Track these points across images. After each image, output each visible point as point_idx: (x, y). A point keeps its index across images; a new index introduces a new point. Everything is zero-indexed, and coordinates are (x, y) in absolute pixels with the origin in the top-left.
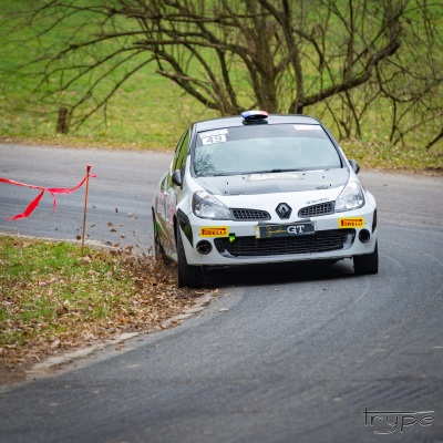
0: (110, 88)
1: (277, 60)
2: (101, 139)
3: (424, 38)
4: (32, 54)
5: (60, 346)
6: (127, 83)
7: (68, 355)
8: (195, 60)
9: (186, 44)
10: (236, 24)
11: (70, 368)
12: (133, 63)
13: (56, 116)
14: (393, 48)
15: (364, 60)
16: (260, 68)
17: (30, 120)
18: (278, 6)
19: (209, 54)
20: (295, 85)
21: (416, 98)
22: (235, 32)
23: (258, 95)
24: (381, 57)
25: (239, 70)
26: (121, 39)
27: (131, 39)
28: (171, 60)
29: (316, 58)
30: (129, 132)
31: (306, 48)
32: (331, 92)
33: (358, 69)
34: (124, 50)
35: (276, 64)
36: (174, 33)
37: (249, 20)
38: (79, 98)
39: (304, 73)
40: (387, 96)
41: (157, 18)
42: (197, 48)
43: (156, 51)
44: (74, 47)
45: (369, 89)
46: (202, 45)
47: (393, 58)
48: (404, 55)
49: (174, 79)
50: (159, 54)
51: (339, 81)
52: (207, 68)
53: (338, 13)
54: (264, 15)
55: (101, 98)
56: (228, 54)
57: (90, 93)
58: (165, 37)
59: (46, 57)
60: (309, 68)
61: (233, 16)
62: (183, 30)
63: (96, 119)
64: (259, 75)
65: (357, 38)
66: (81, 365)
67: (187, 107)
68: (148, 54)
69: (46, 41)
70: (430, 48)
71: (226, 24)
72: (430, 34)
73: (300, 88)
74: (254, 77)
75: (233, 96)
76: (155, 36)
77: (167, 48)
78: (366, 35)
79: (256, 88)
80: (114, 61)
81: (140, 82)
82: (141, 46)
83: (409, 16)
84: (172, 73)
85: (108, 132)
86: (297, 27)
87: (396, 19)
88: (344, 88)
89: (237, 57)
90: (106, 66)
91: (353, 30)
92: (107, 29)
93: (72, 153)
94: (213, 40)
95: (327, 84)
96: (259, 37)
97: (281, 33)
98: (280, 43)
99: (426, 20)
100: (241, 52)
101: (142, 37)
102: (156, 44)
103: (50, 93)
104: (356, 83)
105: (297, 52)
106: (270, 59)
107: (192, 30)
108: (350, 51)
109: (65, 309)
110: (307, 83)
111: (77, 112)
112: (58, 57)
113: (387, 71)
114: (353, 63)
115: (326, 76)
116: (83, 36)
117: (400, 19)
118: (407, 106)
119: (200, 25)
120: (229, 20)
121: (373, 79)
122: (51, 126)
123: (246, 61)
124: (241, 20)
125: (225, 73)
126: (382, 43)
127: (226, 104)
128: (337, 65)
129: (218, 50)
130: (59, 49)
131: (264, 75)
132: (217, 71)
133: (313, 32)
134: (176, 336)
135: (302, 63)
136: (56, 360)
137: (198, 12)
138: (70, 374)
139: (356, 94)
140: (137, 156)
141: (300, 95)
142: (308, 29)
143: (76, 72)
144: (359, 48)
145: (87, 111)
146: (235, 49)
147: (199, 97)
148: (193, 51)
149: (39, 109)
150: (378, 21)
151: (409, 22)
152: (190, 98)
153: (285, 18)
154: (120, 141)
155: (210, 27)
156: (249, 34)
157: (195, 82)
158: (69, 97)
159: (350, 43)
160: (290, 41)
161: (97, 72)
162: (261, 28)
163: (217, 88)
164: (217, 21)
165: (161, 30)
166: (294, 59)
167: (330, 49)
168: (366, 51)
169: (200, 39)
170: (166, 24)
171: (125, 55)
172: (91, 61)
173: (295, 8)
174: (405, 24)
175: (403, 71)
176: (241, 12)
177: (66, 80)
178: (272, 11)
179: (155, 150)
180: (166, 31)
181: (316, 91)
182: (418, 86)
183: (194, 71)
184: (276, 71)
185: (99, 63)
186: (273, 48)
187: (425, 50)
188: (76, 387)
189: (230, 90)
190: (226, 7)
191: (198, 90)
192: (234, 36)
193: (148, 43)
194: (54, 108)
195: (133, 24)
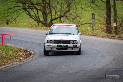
0: (17, 16)
1: (48, 12)
2: (15, 26)
3: (75, 9)
4: (2, 10)
5: (4, 64)
6: (20, 15)
7: (5, 66)
8: (32, 11)
9: (31, 9)
10: (40, 5)
11: (6, 68)
12: (21, 12)
13: (6, 21)
14: (69, 10)
15: (64, 12)
16: (44, 13)
17: (2, 22)
18: (48, 2)
19: (35, 11)
20: (51, 17)
21: (73, 20)
22: (40, 6)
23: (44, 18)
24: (67, 12)
25: (40, 14)
26: (19, 7)
27: (21, 7)
28: (28, 11)
29: (55, 12)
30: (20, 24)
31: (53, 10)
32: (57, 18)
33: (62, 14)
34: (19, 9)
35: (47, 13)
36: (29, 6)
37: (42, 5)
38: (11, 18)
39: (52, 15)
40: (68, 19)
41: (25, 4)
42: (33, 9)
43: (25, 10)
44: (10, 9)
45: (65, 18)
46: (34, 9)
47: (69, 12)
48: (71, 12)
49: (28, 15)
50: (26, 10)
51: (59, 16)
52: (35, 13)
53: (59, 4)
54: (45, 4)
55: (15, 18)
56: (38, 11)
57: (13, 17)
58: (27, 7)
59: (5, 10)
60: (53, 14)
61: (40, 4)
62: (30, 6)
63: (14, 22)
64: (44, 15)
65: (62, 8)
66: (8, 68)
67: (31, 20)
68: (24, 10)
69: (5, 7)
70: (76, 10)
71: (38, 5)
72: (76, 8)
73: (52, 17)
74: (43, 15)
75: (39, 18)
76: (25, 7)
77: (27, 9)
78: (64, 8)
79: (43, 17)
80: (17, 11)
81: (22, 15)
82: (22, 9)
83: (72, 4)
84: (28, 14)
85: (16, 24)
86: (51, 6)
87: (70, 5)
88: (60, 17)
89: (40, 11)
90: (16, 12)
91: (62, 7)
92: (16, 5)
93: (9, 28)
94: (36, 8)
95: (57, 17)
96: (44, 8)
97: (48, 7)
98: (48, 9)
99: (75, 5)
100: (41, 10)
101: (23, 7)
102: (25, 8)
103: (5, 17)
104: (62, 17)
105: (51, 11)
106: (46, 12)
107: (32, 6)
108: (61, 11)
109: (6, 57)
110: (53, 16)
111: (10, 21)
112: (7, 10)
113: (68, 15)
114: (61, 13)
115: (56, 15)
116: (12, 7)
117: (71, 5)
118: (71, 21)
119: (33, 5)
120: (39, 4)
121: (65, 16)
122: (5, 23)
123: (42, 12)
124: (41, 4)
125: (38, 14)
126: (67, 9)
127: (38, 20)
128: (59, 13)
129: (37, 10)
130: (7, 9)
131: (45, 15)
132: (36, 14)
133: (54, 7)
134: (26, 63)
135: (52, 13)
136: (3, 67)
137: (33, 3)
138: (6, 69)
139: (62, 19)
140: (21, 29)
141: (52, 19)
142: (53, 6)
143: (10, 13)
144: (63, 10)
145: (12, 21)
146: (40, 10)
147: (33, 18)
148: (32, 10)
149: (3, 20)
150: (66, 5)
151: (72, 6)
152: (31, 19)
153: (49, 4)
154: (18, 26)
155: (35, 6)
156: (42, 7)
157: (32, 16)
158: (9, 18)
159: (61, 9)
160: (50, 8)
161: (14, 13)
162: (45, 6)
163: (36, 17)
164: (37, 4)
165: (26, 6)
166: (51, 12)
167: (57, 10)
168: (64, 11)
169: (33, 8)
170: (27, 5)
171: (19, 10)
172: (13, 11)
173: (51, 3)
174: (71, 6)
175: (71, 15)
176: (41, 3)
177: (8, 15)
178: (47, 3)
179: (24, 28)
180: (27, 6)
181: (55, 18)
182: (74, 17)
183: (32, 14)
184: (47, 14)
185: (14, 12)
186: (47, 10)
187: (75, 11)
188: (7, 72)
189: (39, 17)
190: (38, 2)
191: (33, 17)
192: (40, 7)
193: (24, 8)
194: (6, 20)
195: (21, 5)
